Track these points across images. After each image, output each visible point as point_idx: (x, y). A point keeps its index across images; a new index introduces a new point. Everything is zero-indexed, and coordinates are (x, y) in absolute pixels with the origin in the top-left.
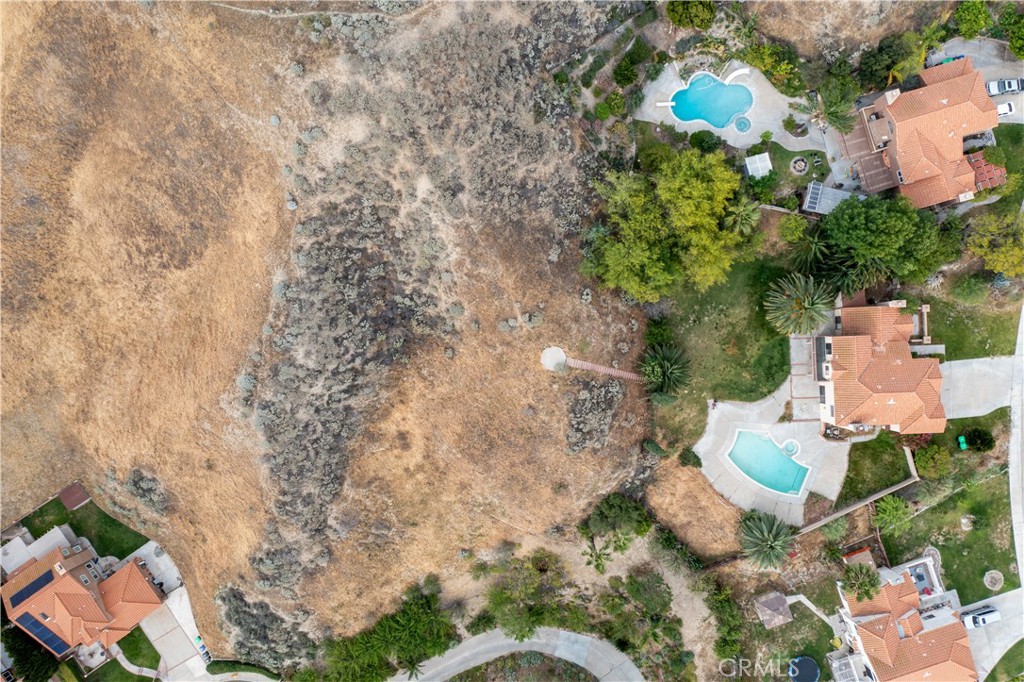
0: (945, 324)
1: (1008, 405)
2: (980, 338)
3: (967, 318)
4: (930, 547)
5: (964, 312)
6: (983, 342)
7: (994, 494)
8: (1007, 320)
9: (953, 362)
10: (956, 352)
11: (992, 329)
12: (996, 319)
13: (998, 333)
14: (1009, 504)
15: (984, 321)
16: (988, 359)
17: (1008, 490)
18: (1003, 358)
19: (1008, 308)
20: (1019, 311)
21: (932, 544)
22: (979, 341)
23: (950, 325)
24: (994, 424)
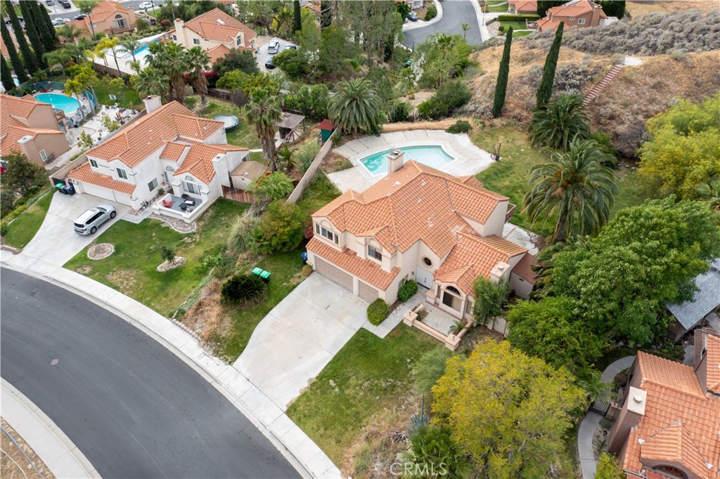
0: (409, 357)
1: (235, 364)
2: (353, 381)
3: (394, 387)
4: (194, 230)
5: (405, 388)
6: (343, 383)
7: (166, 296)
8: (341, 434)
9: (352, 333)
10: (361, 344)
11: (350, 406)
12: (358, 419)
13: (336, 408)
14: (140, 300)
15: (370, 404)
16: (314, 374)
17: (153, 308)
18: (297, 394)
19: (359, 446)
20: (338, 462)
21: (194, 233)
22: (349, 378)
23: (402, 360)
24: (237, 328)
